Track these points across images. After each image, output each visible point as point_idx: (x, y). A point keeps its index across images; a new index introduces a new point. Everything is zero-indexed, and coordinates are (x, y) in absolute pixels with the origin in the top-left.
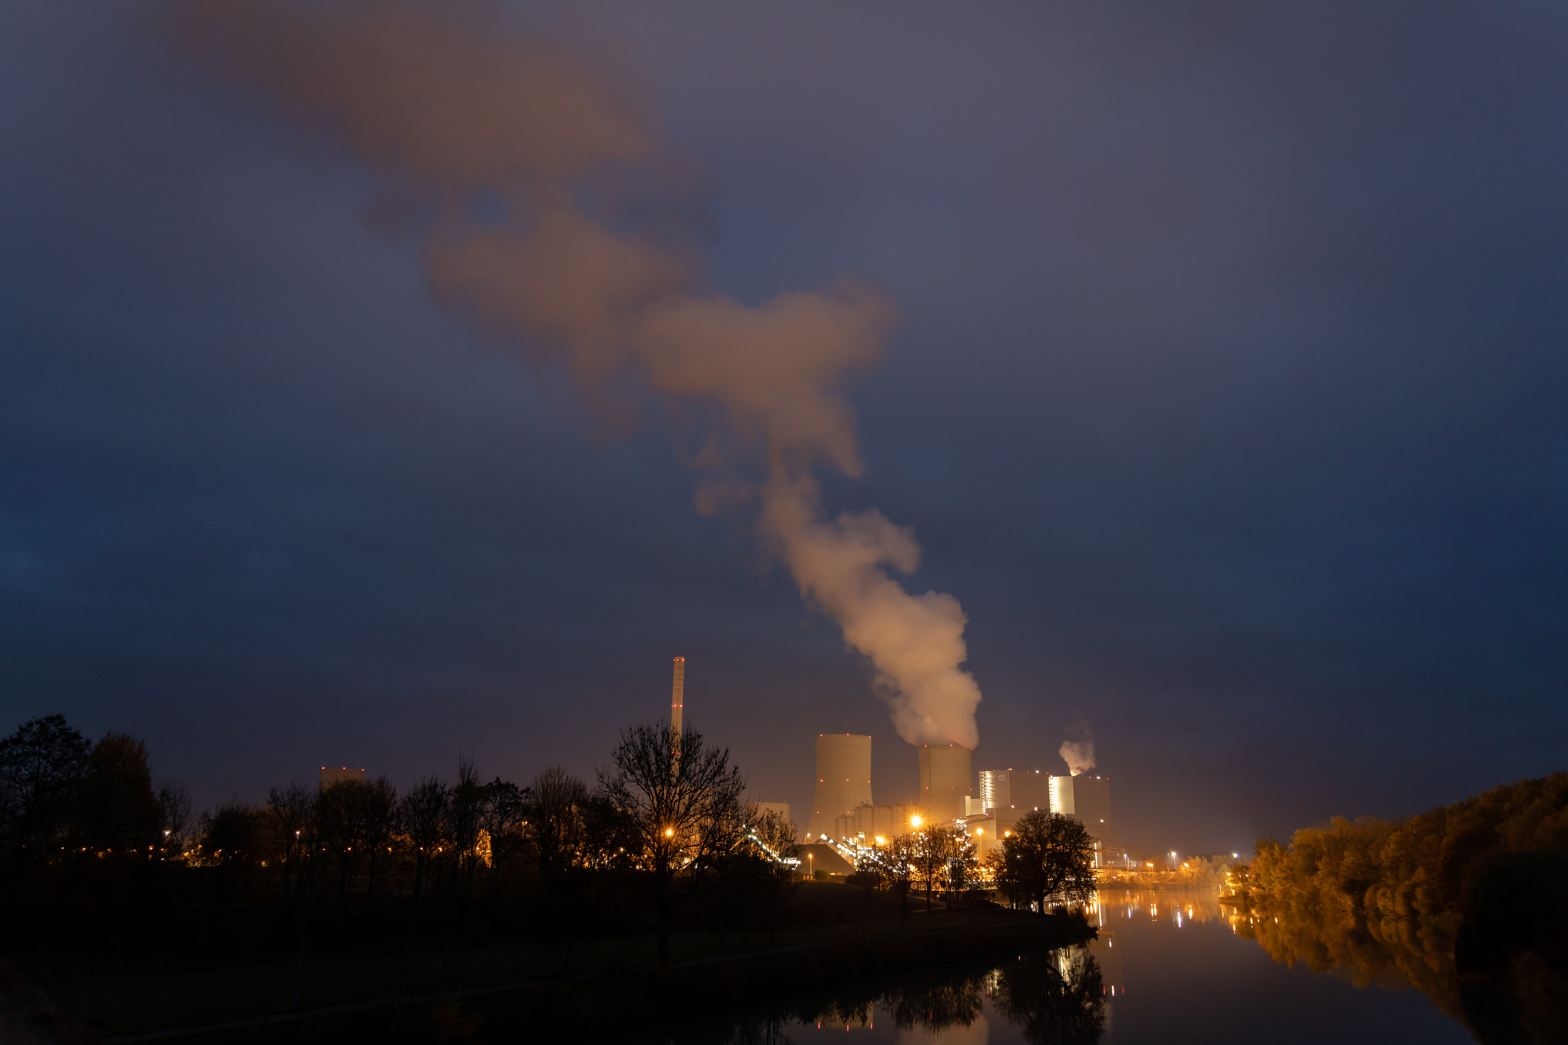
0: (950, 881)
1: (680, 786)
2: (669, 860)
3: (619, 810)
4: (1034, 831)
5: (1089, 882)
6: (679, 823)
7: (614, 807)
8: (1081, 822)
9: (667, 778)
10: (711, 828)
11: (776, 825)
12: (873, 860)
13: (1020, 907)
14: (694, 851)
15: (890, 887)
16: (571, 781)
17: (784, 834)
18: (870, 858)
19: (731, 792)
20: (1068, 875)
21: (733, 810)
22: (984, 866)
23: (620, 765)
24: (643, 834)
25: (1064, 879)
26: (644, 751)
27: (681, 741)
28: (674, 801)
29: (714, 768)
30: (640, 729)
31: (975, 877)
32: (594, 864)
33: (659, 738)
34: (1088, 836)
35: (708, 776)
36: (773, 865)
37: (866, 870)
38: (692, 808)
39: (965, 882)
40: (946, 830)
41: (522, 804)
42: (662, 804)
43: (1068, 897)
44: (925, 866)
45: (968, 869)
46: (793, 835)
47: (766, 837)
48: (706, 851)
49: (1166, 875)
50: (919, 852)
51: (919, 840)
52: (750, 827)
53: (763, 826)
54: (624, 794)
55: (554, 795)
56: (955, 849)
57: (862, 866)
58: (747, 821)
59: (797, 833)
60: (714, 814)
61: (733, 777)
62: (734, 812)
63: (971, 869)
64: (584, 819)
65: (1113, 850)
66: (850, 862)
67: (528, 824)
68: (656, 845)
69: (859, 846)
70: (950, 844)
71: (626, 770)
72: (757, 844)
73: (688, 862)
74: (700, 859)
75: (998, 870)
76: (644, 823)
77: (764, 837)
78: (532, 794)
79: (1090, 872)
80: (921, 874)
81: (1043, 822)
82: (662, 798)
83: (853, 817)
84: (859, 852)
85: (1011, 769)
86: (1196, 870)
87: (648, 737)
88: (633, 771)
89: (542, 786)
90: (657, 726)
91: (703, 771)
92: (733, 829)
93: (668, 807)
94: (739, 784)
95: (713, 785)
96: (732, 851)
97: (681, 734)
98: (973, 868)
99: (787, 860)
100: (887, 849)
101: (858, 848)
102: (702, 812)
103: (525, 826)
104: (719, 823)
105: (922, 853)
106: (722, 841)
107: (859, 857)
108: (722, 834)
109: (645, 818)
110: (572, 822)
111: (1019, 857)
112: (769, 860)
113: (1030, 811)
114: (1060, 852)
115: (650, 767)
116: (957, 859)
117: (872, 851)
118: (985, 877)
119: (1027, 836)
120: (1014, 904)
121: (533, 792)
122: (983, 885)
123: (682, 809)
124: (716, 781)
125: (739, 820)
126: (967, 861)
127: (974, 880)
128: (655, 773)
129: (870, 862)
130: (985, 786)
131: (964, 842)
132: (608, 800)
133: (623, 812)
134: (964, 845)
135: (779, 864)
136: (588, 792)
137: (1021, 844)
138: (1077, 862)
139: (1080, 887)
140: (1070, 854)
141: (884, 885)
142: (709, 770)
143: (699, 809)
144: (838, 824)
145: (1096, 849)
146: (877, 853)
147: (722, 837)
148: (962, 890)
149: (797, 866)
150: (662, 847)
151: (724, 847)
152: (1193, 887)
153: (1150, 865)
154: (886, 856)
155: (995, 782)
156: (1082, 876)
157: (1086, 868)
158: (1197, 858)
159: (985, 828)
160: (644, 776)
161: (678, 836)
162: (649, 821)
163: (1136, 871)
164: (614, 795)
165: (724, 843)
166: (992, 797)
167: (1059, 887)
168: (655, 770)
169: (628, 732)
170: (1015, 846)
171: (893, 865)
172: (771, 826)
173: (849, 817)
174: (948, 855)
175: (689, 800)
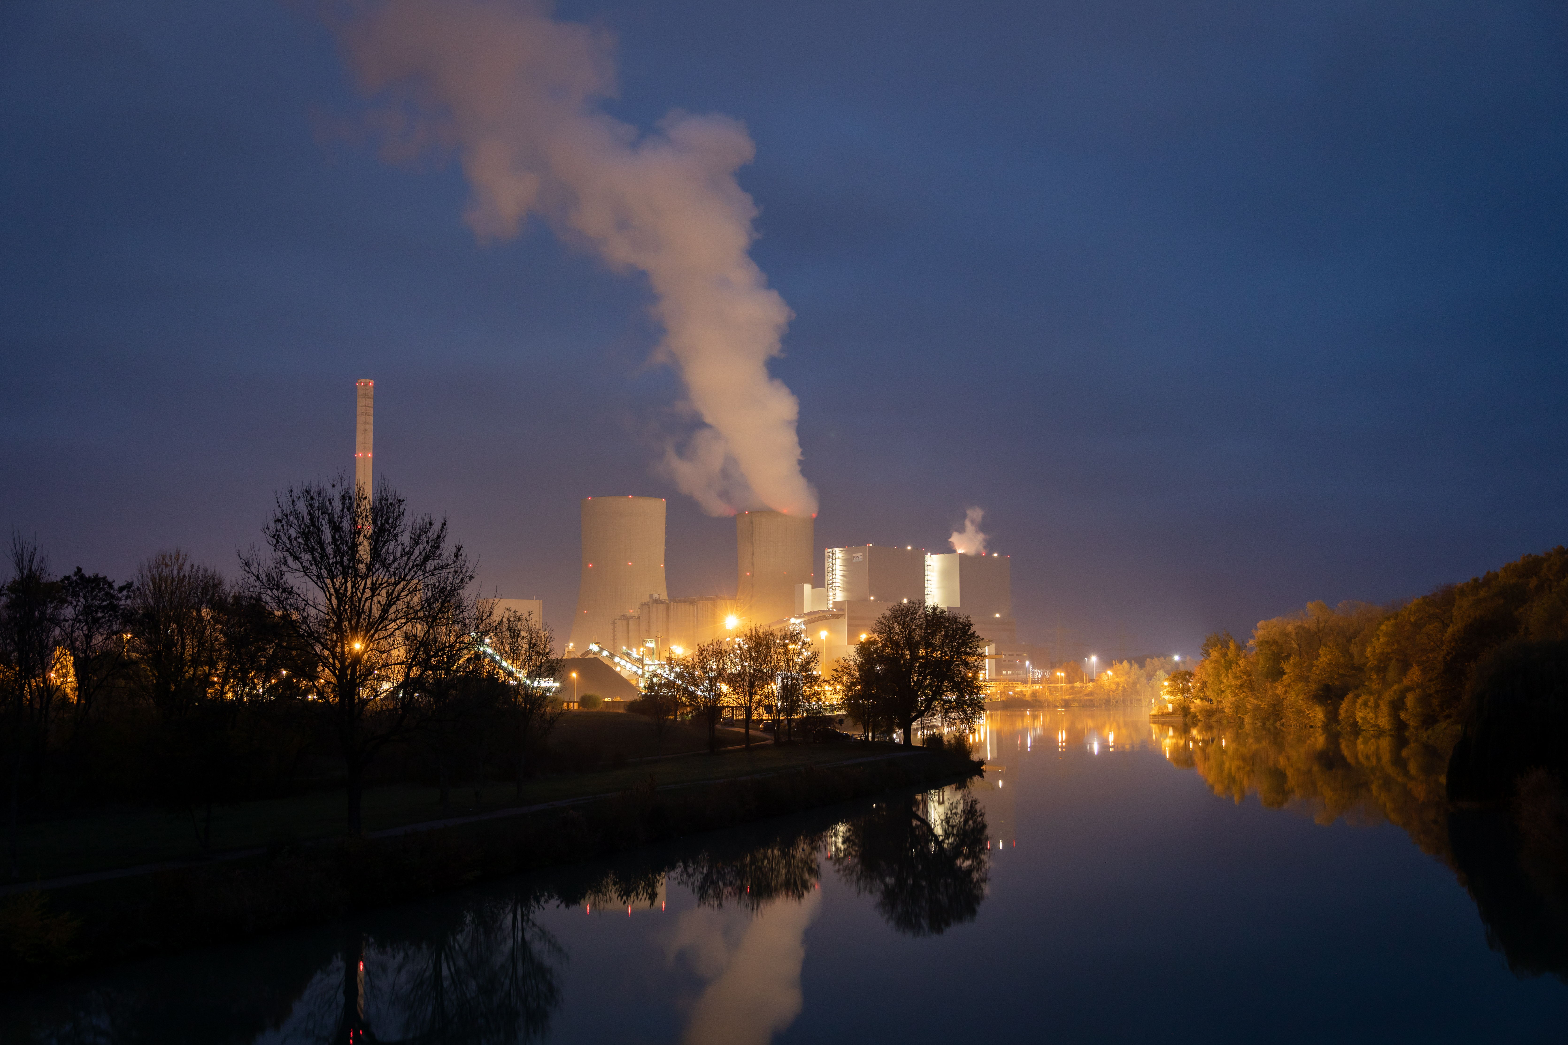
0: (779, 704)
1: (373, 576)
2: (359, 685)
3: (278, 613)
4: (902, 632)
5: (976, 700)
6: (372, 632)
7: (270, 609)
8: (968, 618)
9: (351, 565)
10: (423, 638)
11: (522, 632)
12: (666, 678)
13: (878, 737)
14: (396, 672)
15: (692, 716)
16: (198, 571)
17: (535, 645)
18: (662, 676)
19: (452, 584)
20: (946, 691)
21: (456, 611)
22: (828, 682)
23: (275, 546)
24: (317, 649)
25: (941, 697)
26: (313, 525)
27: (371, 508)
28: (364, 599)
29: (424, 549)
30: (307, 491)
31: (814, 698)
32: (242, 694)
33: (337, 505)
34: (977, 637)
35: (415, 561)
36: (518, 689)
37: (657, 693)
38: (393, 609)
39: (801, 706)
40: (775, 634)
41: (121, 607)
42: (346, 604)
43: (946, 721)
44: (743, 685)
45: (805, 687)
46: (548, 646)
47: (507, 649)
48: (415, 672)
49: (1082, 687)
50: (735, 666)
51: (736, 649)
52: (482, 635)
53: (501, 633)
54: (284, 590)
55: (173, 593)
56: (787, 660)
57: (650, 687)
58: (477, 627)
59: (553, 643)
60: (427, 618)
61: (455, 562)
62: (458, 612)
63: (810, 688)
64: (222, 628)
65: (1010, 655)
66: (633, 682)
67: (132, 638)
68: (338, 665)
69: (647, 659)
70: (780, 653)
71: (286, 554)
72: (493, 660)
73: (388, 688)
74: (407, 684)
75: (849, 688)
76: (318, 633)
77: (504, 650)
78: (137, 593)
79: (977, 687)
80: (737, 697)
81: (915, 619)
82: (345, 595)
83: (639, 618)
84: (646, 668)
85: (871, 545)
86: (1122, 679)
87: (319, 503)
88: (297, 554)
89: (152, 581)
90: (334, 486)
91: (407, 553)
92: (457, 639)
93: (355, 608)
94: (464, 571)
95: (424, 574)
96: (456, 671)
97: (371, 498)
98: (813, 686)
99: (539, 682)
100: (688, 662)
101: (644, 663)
102: (408, 615)
103: (128, 641)
104: (434, 631)
105: (739, 667)
106: (440, 656)
107: (647, 675)
108: (439, 647)
109: (320, 625)
110: (203, 633)
111: (878, 668)
112: (511, 682)
113: (896, 604)
114: (936, 660)
115: (323, 549)
116: (789, 674)
117: (667, 666)
118: (829, 698)
119: (891, 639)
120: (870, 734)
121: (138, 589)
122: (826, 710)
123: (376, 611)
124: (428, 569)
125: (465, 625)
126: (804, 677)
127: (814, 703)
128: (333, 558)
129: (663, 682)
130: (833, 570)
131: (800, 649)
132: (259, 599)
133: (283, 617)
134: (800, 654)
135: (526, 687)
136: (227, 588)
137: (882, 651)
138: (960, 673)
139: (963, 708)
140: (949, 663)
141: (683, 713)
142: (416, 552)
143: (403, 610)
144: (616, 629)
145: (987, 654)
146: (673, 668)
147: (440, 650)
148: (796, 717)
149: (554, 689)
150: (348, 667)
151: (442, 665)
152: (1117, 702)
153: (1060, 674)
154: (688, 672)
155: (848, 563)
156: (966, 692)
157: (972, 682)
158: (1125, 663)
159: (831, 630)
160: (316, 562)
161: (371, 650)
162: (326, 629)
163: (1041, 683)
164: (269, 592)
165: (443, 660)
166: (844, 584)
167: (934, 708)
168: (332, 553)
169: (286, 496)
170: (873, 653)
171: (697, 684)
172: (514, 633)
173: (632, 618)
174: (777, 669)
175: (388, 597)
